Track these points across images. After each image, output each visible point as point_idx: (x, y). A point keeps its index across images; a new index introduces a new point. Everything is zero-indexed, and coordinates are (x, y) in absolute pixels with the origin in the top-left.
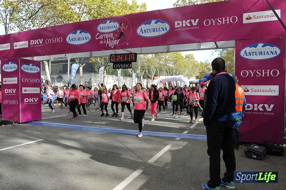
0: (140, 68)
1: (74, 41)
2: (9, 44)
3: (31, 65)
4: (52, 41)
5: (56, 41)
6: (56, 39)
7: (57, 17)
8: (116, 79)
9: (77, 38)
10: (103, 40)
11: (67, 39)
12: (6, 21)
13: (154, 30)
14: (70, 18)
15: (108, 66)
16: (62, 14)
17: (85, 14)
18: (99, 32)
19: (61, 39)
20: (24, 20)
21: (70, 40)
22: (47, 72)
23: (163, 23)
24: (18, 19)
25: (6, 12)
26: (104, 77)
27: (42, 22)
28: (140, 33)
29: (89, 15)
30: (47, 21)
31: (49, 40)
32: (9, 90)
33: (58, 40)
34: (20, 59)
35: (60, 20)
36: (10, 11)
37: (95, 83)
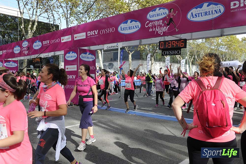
0: (188, 53)
1: (125, 30)
2: (70, 36)
3: (88, 53)
4: (106, 31)
5: (109, 31)
6: (109, 29)
7: (109, 8)
8: (163, 65)
9: (127, 28)
10: (152, 28)
11: (119, 29)
12: (67, 15)
13: (206, 14)
14: (121, 8)
15: (156, 53)
16: (114, 5)
17: (135, 3)
18: (148, 20)
19: (113, 29)
20: (81, 13)
21: (121, 29)
22: (100, 60)
23: (216, 5)
24: (76, 13)
25: (67, 8)
26: (152, 64)
27: (96, 14)
28: (190, 18)
29: (138, 4)
30: (101, 13)
31: (103, 30)
32: (70, 76)
33: (111, 30)
34: (80, 49)
35: (112, 11)
36: (70, 6)
37: (143, 69)
